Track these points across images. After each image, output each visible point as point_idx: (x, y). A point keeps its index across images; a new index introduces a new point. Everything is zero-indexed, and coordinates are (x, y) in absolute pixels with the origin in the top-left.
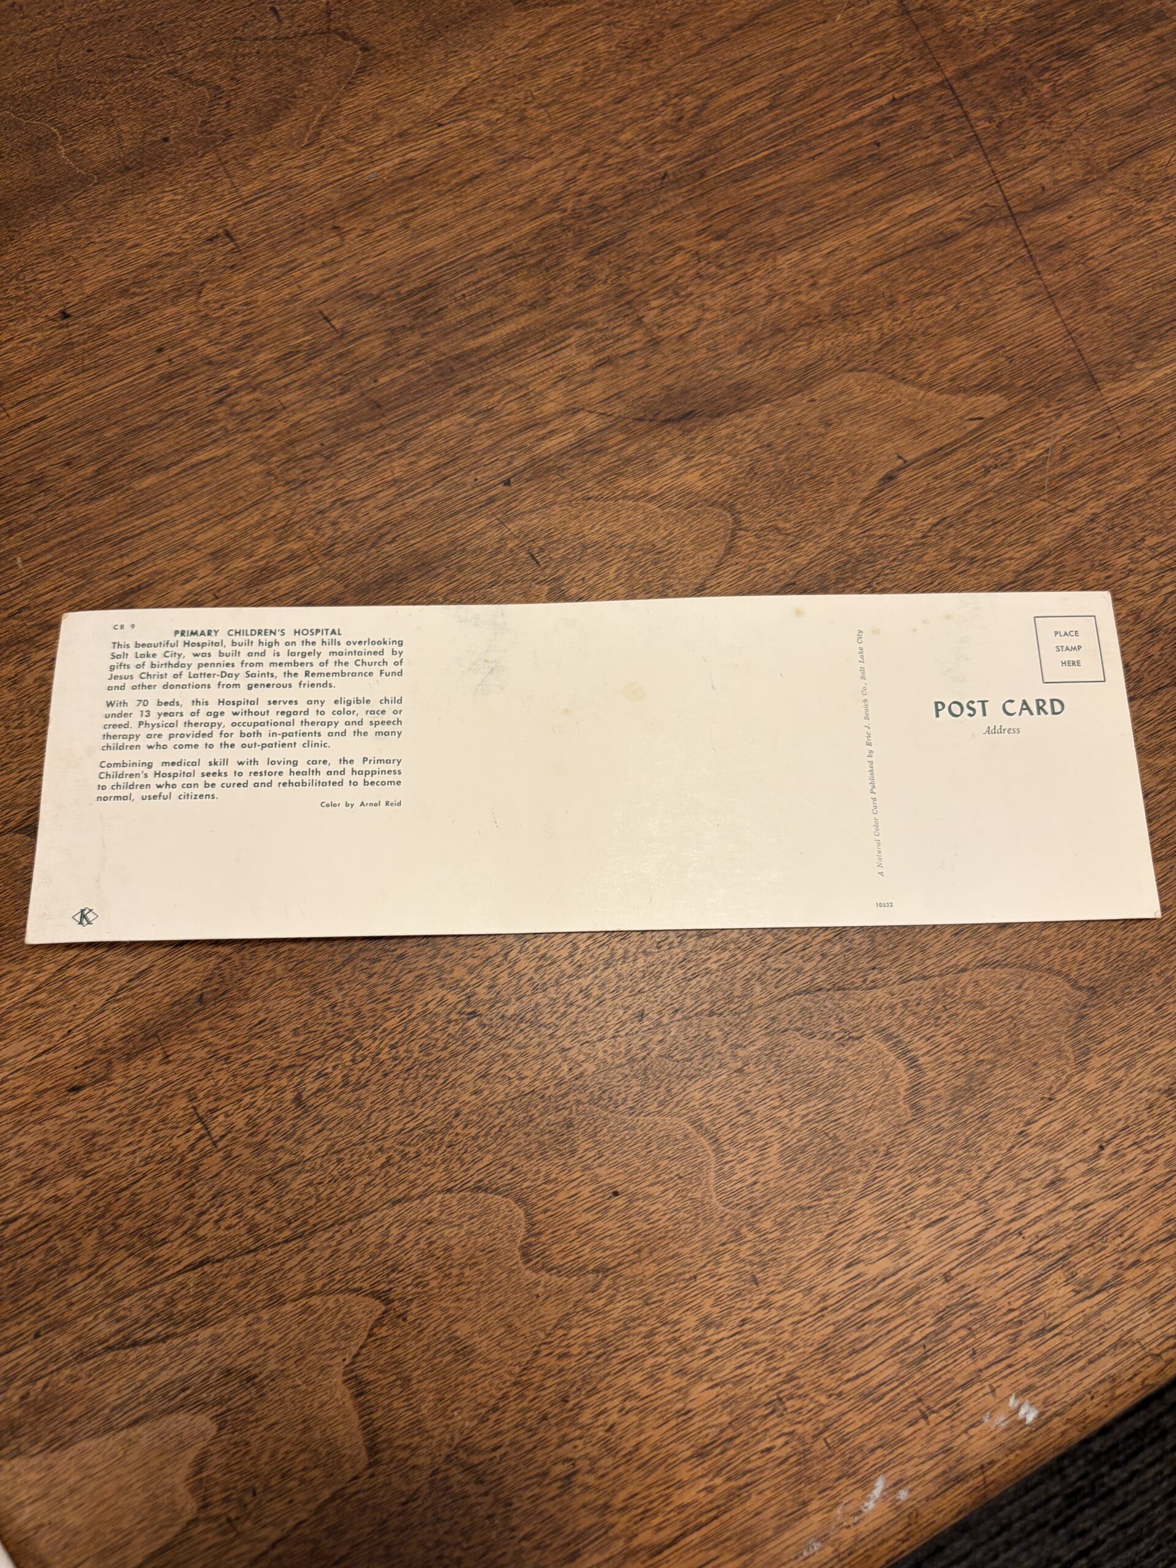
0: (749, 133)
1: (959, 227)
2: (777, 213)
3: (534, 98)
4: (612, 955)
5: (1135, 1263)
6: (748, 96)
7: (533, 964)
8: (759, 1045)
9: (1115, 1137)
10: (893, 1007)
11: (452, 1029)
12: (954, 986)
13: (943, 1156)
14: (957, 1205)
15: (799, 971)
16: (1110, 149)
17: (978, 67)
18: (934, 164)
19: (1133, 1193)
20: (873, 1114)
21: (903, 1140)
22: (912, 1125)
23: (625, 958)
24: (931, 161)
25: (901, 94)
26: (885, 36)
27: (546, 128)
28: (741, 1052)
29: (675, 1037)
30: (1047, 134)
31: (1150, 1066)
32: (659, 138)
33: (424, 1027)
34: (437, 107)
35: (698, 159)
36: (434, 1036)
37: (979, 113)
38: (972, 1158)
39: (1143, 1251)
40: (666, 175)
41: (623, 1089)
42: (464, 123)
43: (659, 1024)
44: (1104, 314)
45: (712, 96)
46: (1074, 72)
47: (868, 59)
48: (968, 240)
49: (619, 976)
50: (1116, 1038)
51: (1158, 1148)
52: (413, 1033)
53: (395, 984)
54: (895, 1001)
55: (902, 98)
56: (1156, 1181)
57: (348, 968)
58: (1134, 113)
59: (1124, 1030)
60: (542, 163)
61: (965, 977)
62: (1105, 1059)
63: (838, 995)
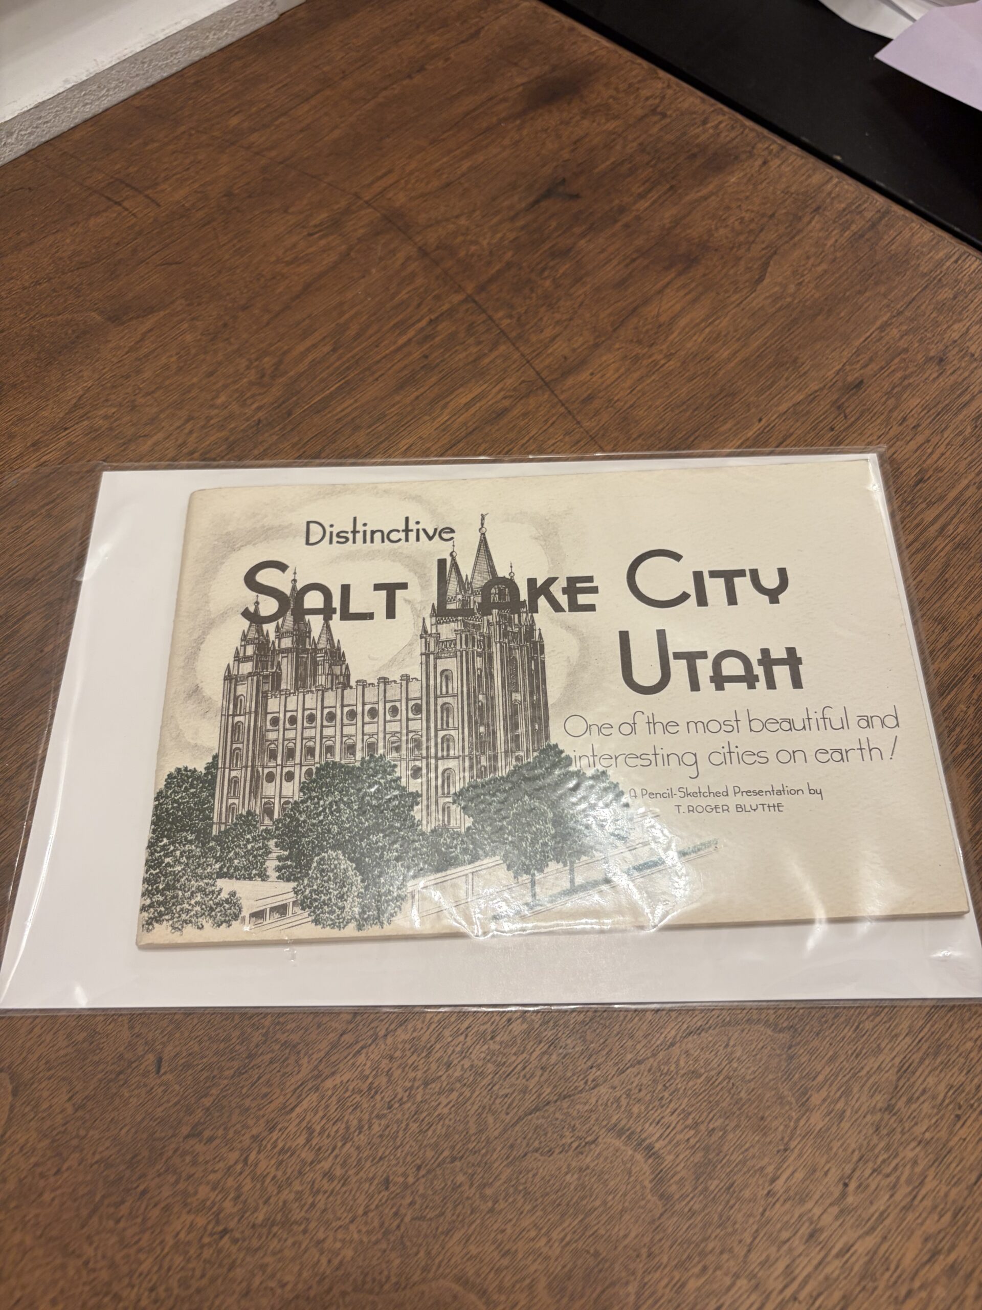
0: (321, 373)
1: (507, 403)
2: (357, 428)
3: (140, 389)
4: (347, 1128)
5: (909, 1294)
6: (314, 346)
7: (273, 1162)
8: (503, 1177)
9: (854, 1170)
10: (618, 1100)
11: (207, 1253)
12: (667, 1063)
13: (702, 1241)
14: (729, 1289)
15: (524, 1091)
16: (610, 315)
17: (491, 281)
18: (474, 361)
19: (887, 1222)
20: (626, 1217)
21: (661, 1235)
22: (666, 1216)
23: (360, 1128)
24: (471, 359)
25: (436, 315)
26: (413, 275)
27: (155, 410)
28: (489, 1191)
29: (423, 1196)
30: (558, 316)
31: (866, 1088)
32: (249, 394)
33: (178, 1260)
34: (61, 415)
35: (284, 402)
36: (191, 1266)
37: (501, 314)
38: (731, 1234)
39: (913, 1279)
40: (259, 421)
41: (384, 1266)
42: (86, 423)
43: (406, 1186)
44: (640, 441)
45: (285, 353)
46: (567, 266)
47: (403, 295)
48: (515, 412)
49: (358, 1148)
50: (827, 1069)
51: (895, 1168)
52: (169, 1269)
53: (144, 1220)
54: (618, 1094)
55: (437, 318)
56: (903, 1204)
57: (95, 1219)
58: (621, 284)
59: (832, 1059)
60: (155, 438)
61: (676, 1050)
62: (824, 1093)
63: (565, 1104)
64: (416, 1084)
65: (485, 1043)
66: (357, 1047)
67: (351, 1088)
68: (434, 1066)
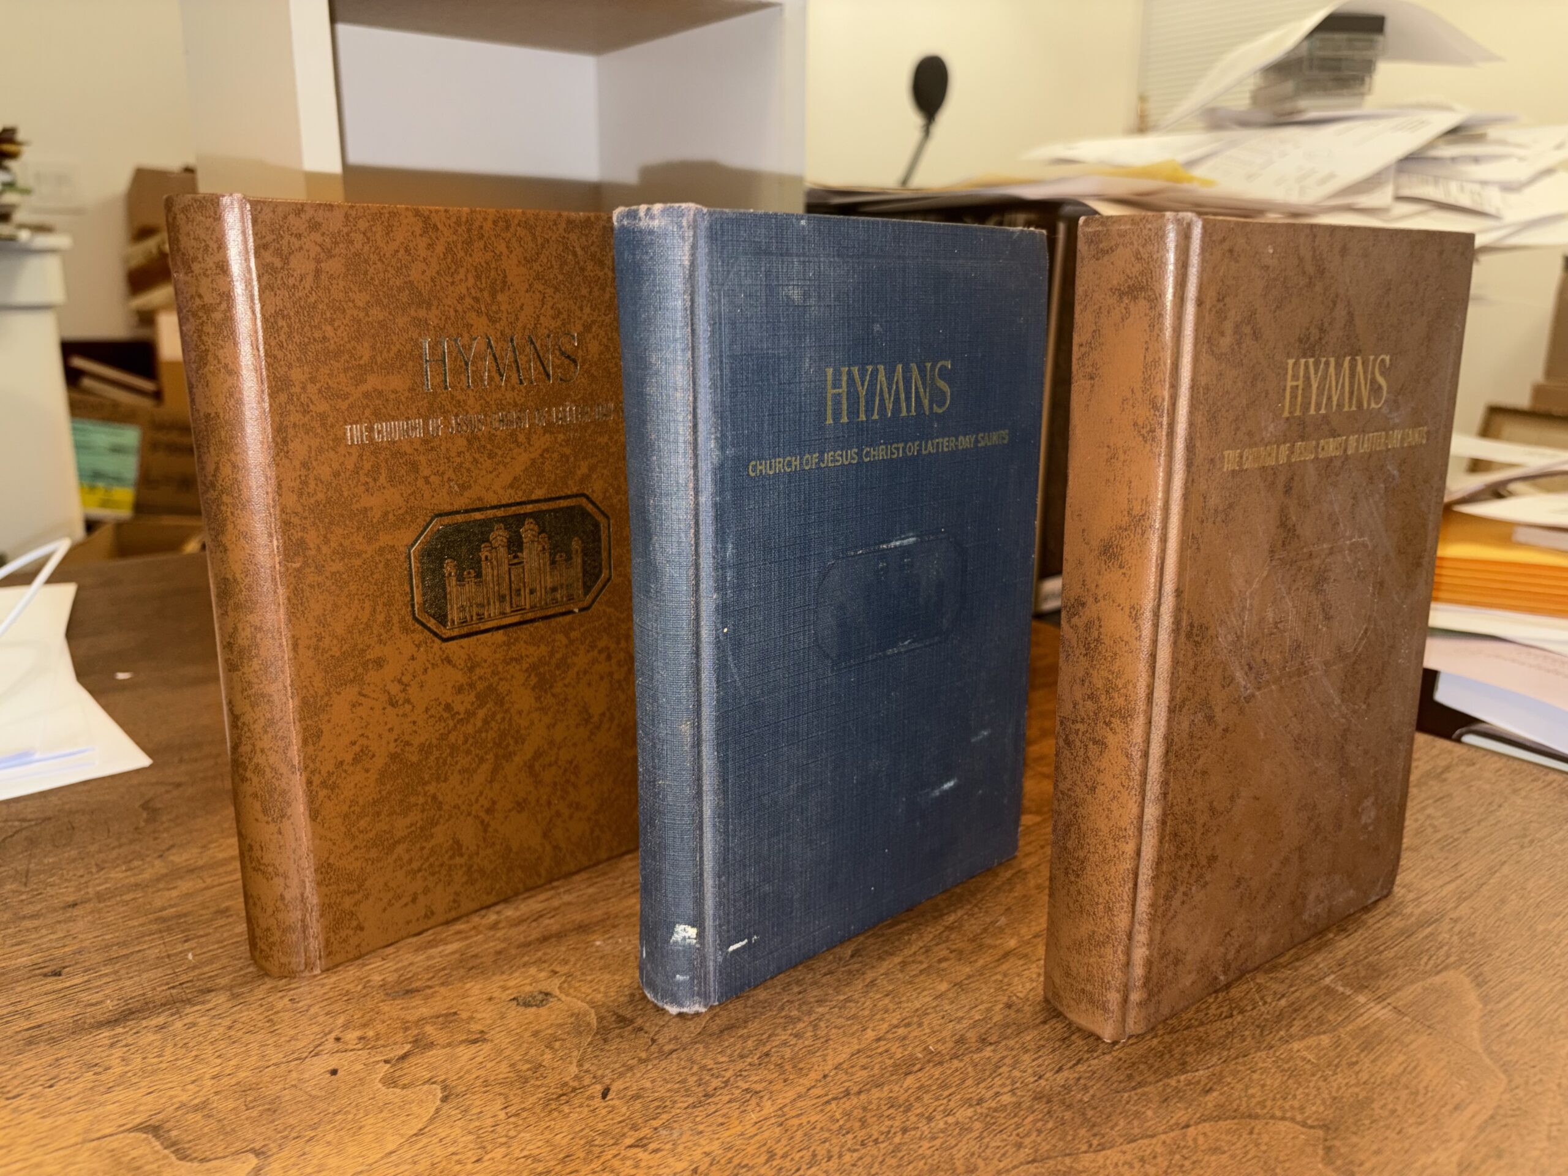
12: (1183, 1140)
15: (1019, 1145)
63: (1068, 1160)
64: (893, 1131)
65: (971, 1106)
66: (826, 1099)
67: (819, 1127)
68: (913, 1119)
